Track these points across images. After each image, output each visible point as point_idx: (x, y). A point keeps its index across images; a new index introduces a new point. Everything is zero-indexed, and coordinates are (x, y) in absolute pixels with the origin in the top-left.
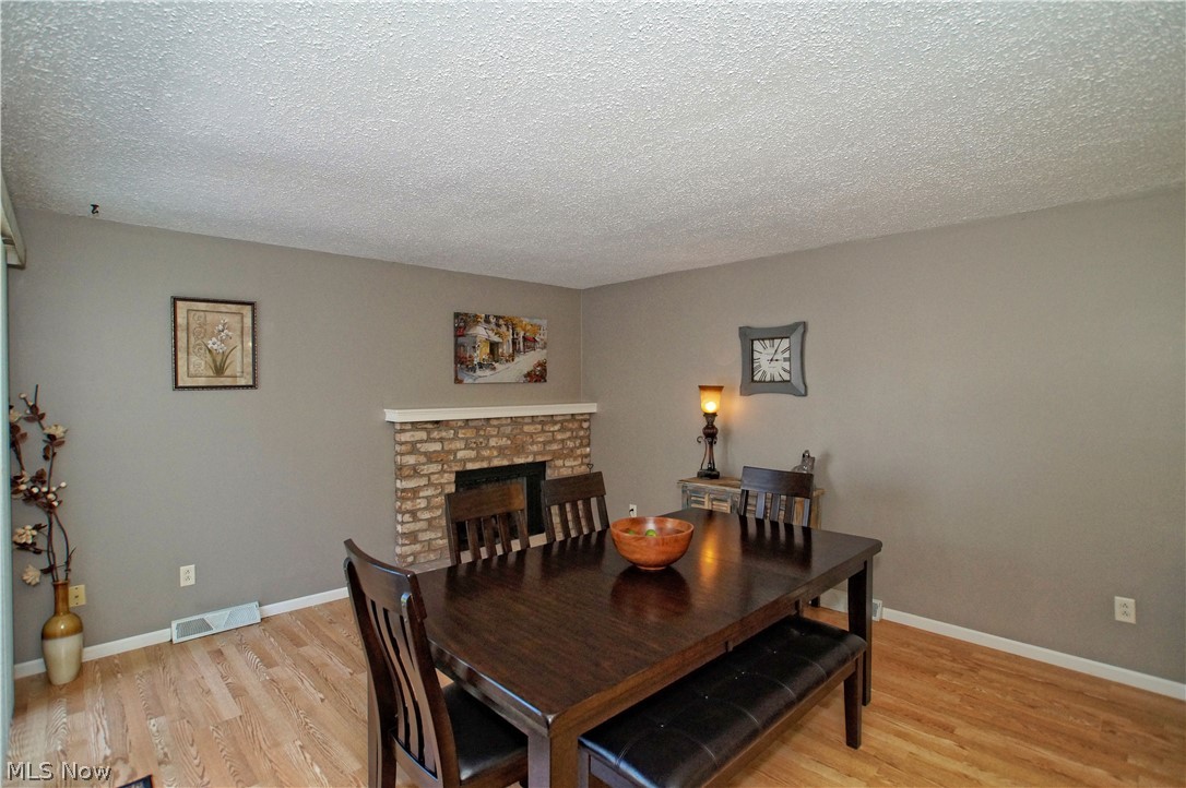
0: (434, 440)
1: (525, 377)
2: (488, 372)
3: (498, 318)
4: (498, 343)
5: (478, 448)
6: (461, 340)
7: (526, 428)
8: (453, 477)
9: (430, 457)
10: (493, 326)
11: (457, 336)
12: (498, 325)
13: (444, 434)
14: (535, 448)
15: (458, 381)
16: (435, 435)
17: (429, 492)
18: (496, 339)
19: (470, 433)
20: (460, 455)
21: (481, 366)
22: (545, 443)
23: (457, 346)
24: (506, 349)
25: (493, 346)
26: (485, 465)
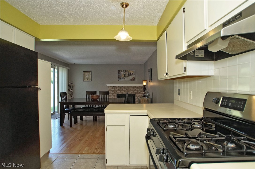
0: (113, 89)
1: (131, 80)
2: (123, 79)
3: (125, 70)
4: (125, 75)
5: (121, 91)
6: (119, 74)
7: (130, 88)
8: (116, 94)
9: (112, 91)
10: (124, 72)
11: (118, 74)
12: (125, 72)
13: (115, 88)
14: (131, 91)
15: (118, 80)
16: (113, 88)
17: (112, 96)
18: (125, 74)
19: (119, 88)
20: (117, 91)
21: (122, 78)
22: (133, 91)
23: (118, 75)
24: (127, 75)
25: (124, 75)
26: (122, 93)
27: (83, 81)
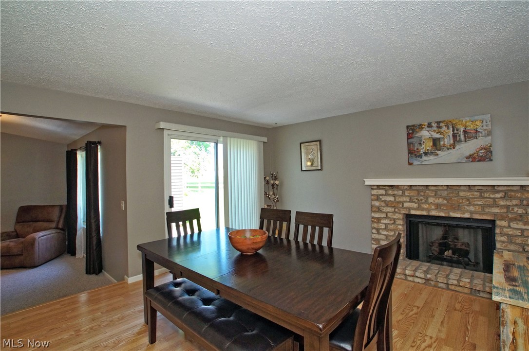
0: (389, 195)
1: (467, 158)
2: (432, 157)
3: (438, 123)
4: (439, 139)
5: (419, 202)
6: (410, 140)
7: (462, 194)
8: (401, 216)
9: (387, 204)
10: (435, 129)
11: (408, 139)
12: (439, 127)
13: (396, 192)
14: (472, 208)
15: (410, 164)
16: (390, 192)
17: (387, 221)
18: (438, 136)
19: (413, 193)
20: (406, 205)
21: (426, 154)
22: (483, 207)
23: (409, 144)
24: (448, 141)
25: (435, 142)
26: (425, 213)
27: (302, 170)
